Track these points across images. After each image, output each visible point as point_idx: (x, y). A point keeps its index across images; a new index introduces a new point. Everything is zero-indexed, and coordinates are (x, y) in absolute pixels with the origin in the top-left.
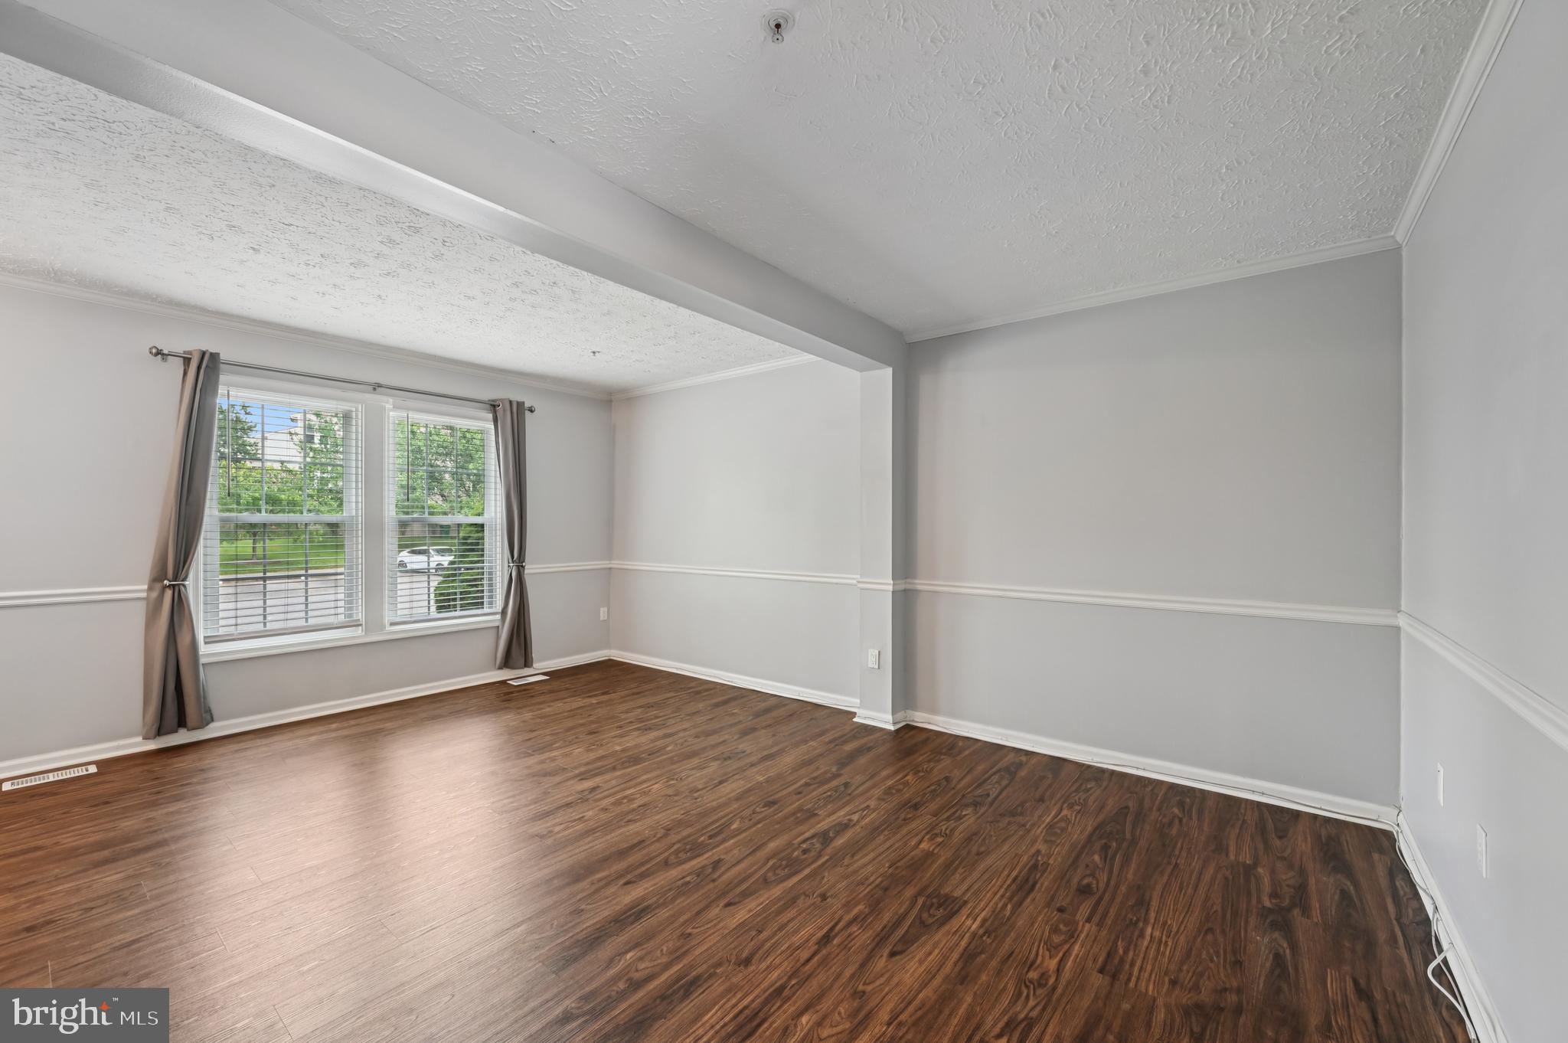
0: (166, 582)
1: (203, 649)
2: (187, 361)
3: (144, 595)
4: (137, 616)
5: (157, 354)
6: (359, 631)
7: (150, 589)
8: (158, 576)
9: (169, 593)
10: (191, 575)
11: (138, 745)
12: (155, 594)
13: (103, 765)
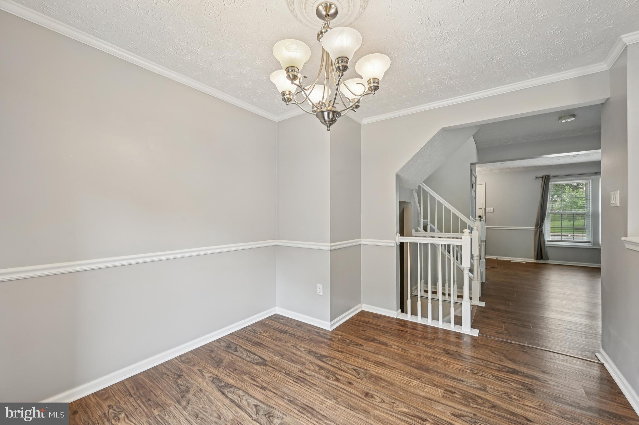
0: (538, 227)
1: (547, 243)
2: (543, 178)
3: (534, 229)
4: (532, 235)
5: (536, 178)
6: (591, 245)
7: (535, 228)
8: (537, 225)
9: (539, 229)
10: (544, 226)
11: (533, 261)
12: (536, 229)
13: (527, 263)
